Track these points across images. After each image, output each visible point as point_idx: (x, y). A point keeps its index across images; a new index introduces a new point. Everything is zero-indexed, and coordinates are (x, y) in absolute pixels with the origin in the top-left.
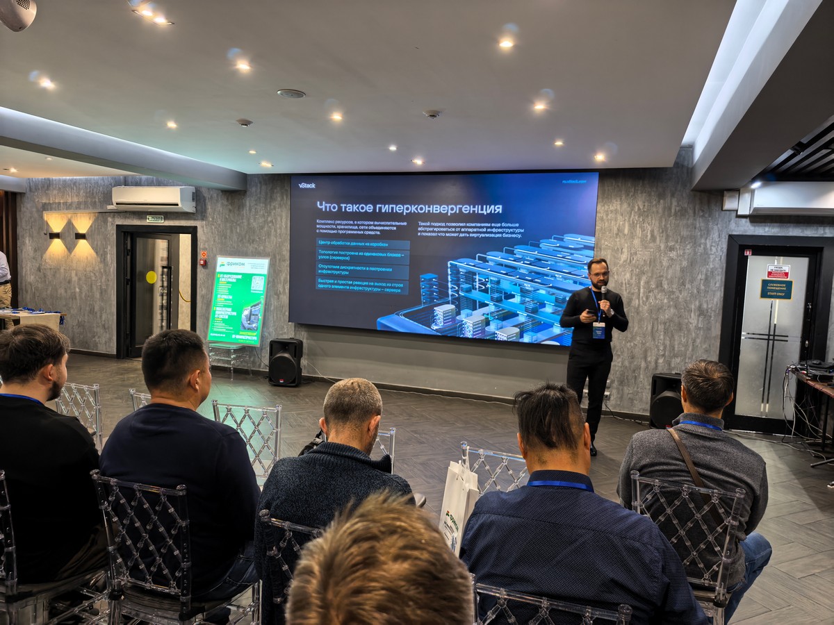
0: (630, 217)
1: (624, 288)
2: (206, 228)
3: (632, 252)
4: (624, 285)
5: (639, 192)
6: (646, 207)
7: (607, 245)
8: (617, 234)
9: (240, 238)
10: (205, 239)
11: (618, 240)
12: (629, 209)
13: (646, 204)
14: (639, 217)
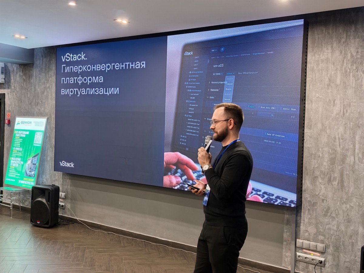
0: (342, 65)
1: (338, 144)
2: (11, 94)
3: (346, 103)
4: (337, 140)
5: (351, 38)
6: (360, 53)
7: (318, 97)
8: (329, 85)
9: (30, 102)
10: (9, 103)
11: (330, 91)
12: (341, 57)
13: (360, 50)
14: (352, 65)
